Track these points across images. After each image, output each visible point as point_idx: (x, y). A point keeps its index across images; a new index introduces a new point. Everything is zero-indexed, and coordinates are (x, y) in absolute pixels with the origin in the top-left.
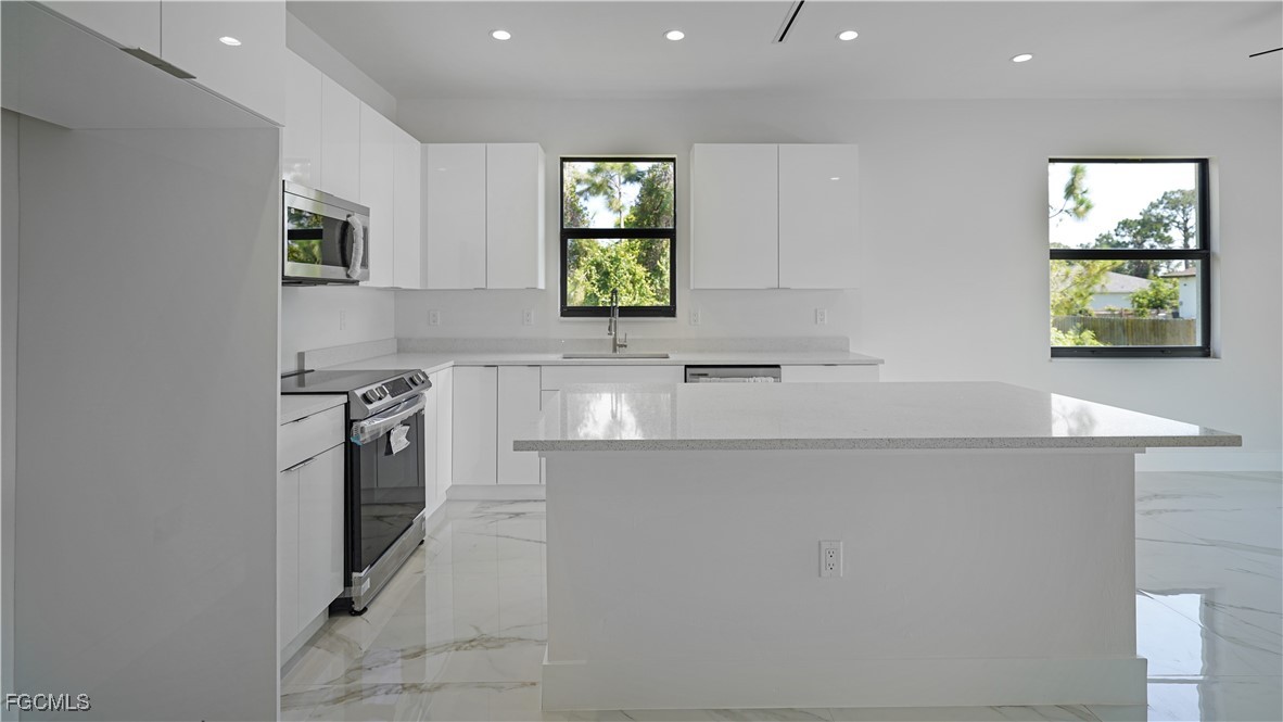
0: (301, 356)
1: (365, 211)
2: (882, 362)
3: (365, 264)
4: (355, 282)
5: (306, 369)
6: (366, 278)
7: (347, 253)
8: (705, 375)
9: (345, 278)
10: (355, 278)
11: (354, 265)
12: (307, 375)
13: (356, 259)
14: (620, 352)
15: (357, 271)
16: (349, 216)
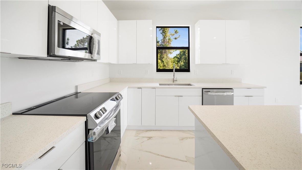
0: (76, 87)
1: (99, 34)
2: (266, 87)
3: (98, 53)
4: (95, 60)
5: (79, 91)
6: (100, 59)
7: (92, 49)
8: (209, 91)
9: (91, 58)
10: (95, 58)
11: (94, 53)
12: (78, 94)
13: (95, 51)
14: (176, 83)
15: (95, 56)
16: (92, 34)
